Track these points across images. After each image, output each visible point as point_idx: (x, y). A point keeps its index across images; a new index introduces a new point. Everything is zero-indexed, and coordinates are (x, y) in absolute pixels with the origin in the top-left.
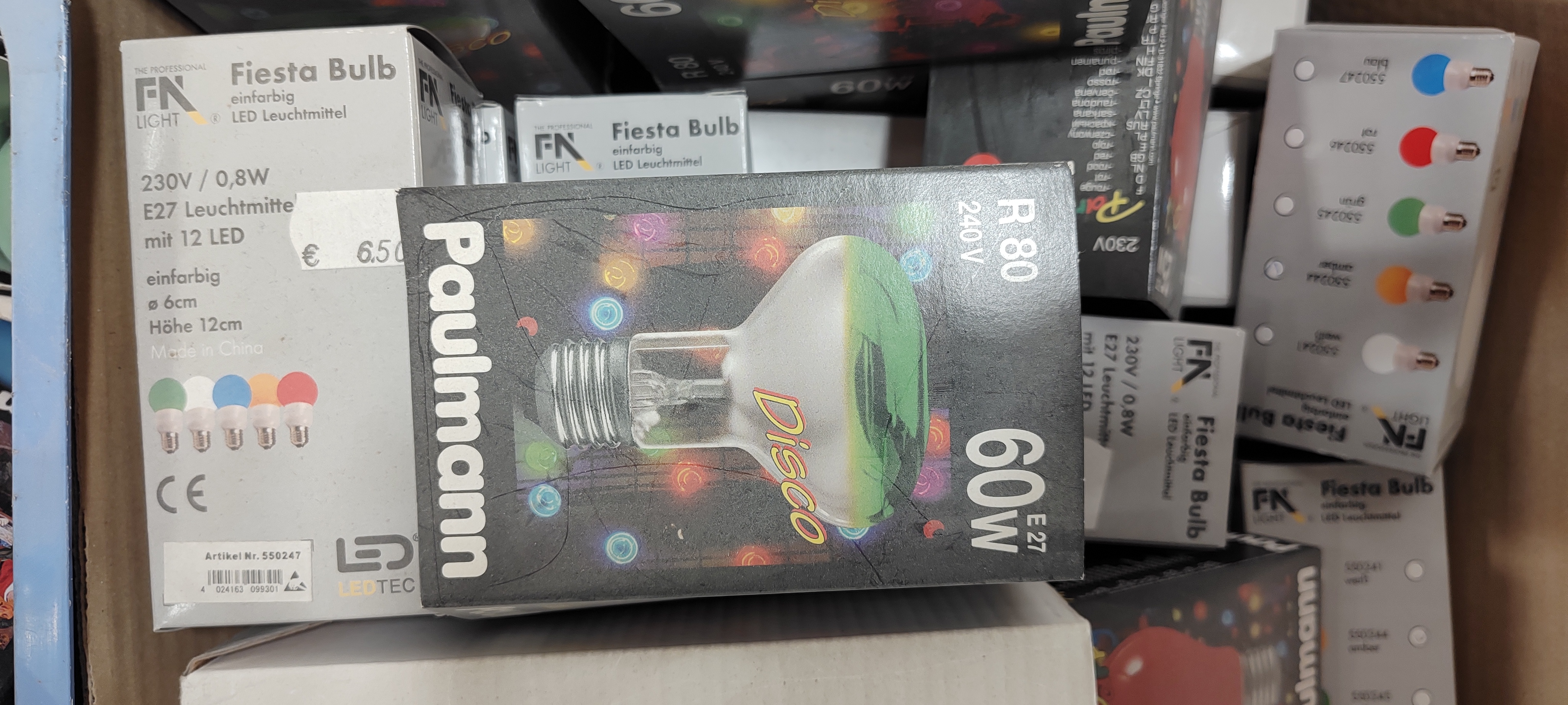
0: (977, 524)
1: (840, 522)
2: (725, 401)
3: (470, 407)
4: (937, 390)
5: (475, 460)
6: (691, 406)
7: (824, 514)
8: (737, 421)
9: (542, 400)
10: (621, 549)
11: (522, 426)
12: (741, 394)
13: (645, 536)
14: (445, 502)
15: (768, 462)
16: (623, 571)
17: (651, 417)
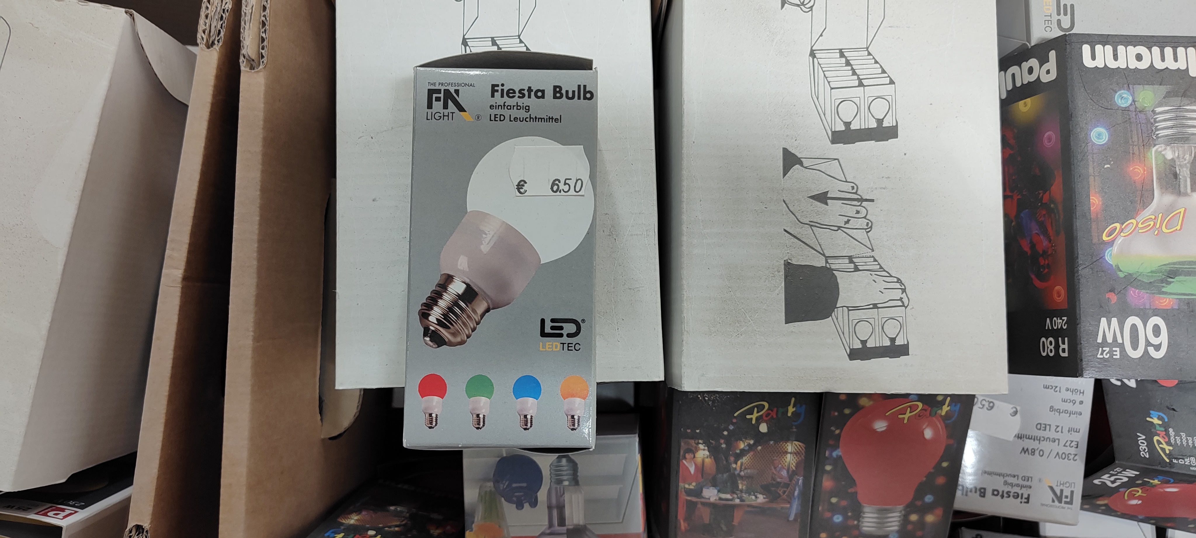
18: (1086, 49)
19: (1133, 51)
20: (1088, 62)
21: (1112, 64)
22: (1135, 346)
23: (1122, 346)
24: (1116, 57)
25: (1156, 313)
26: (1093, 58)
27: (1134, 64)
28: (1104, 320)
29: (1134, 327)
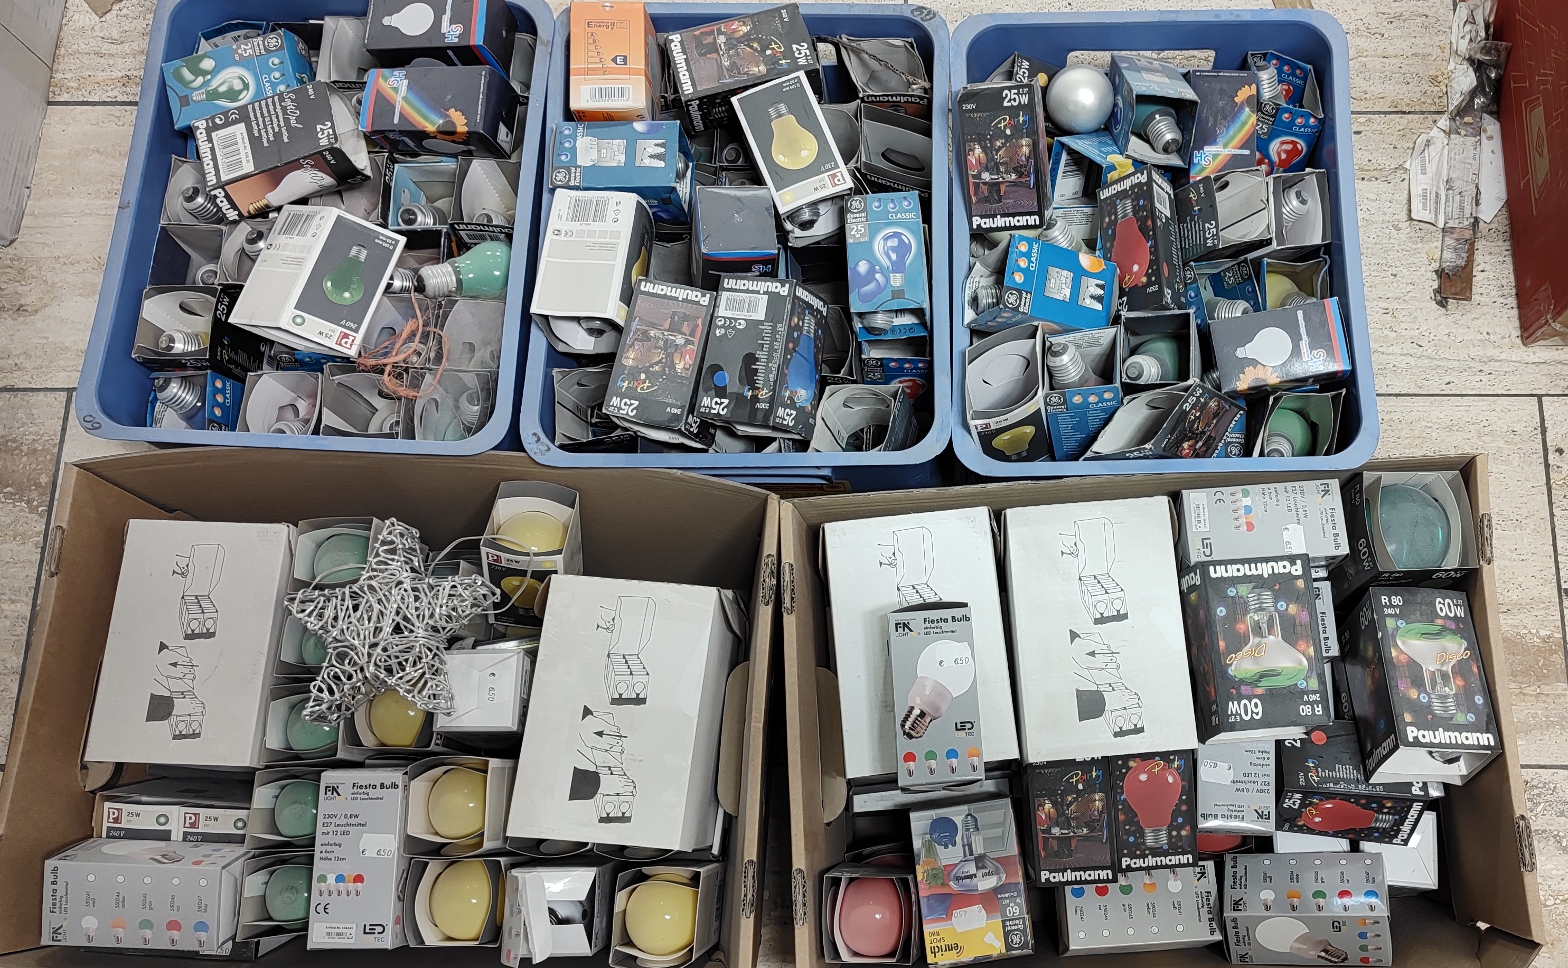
0: (1236, 703)
1: (1233, 667)
2: (1262, 637)
3: (1254, 572)
4: (1270, 690)
5: (1241, 574)
6: (1260, 628)
7: (1235, 663)
8: (1257, 640)
9: (1258, 590)
10: (1221, 611)
11: (1252, 585)
12: (1264, 640)
13: (1225, 617)
14: (1229, 566)
15: (1247, 648)
16: (1215, 612)
17: (1256, 618)
18: (1211, 568)
19: (1235, 567)
20: (1213, 575)
21: (1225, 575)
22: (1246, 715)
23: (1240, 715)
24: (1227, 571)
25: (1256, 696)
26: (1215, 572)
27: (1236, 574)
28: (1230, 703)
29: (1245, 705)
